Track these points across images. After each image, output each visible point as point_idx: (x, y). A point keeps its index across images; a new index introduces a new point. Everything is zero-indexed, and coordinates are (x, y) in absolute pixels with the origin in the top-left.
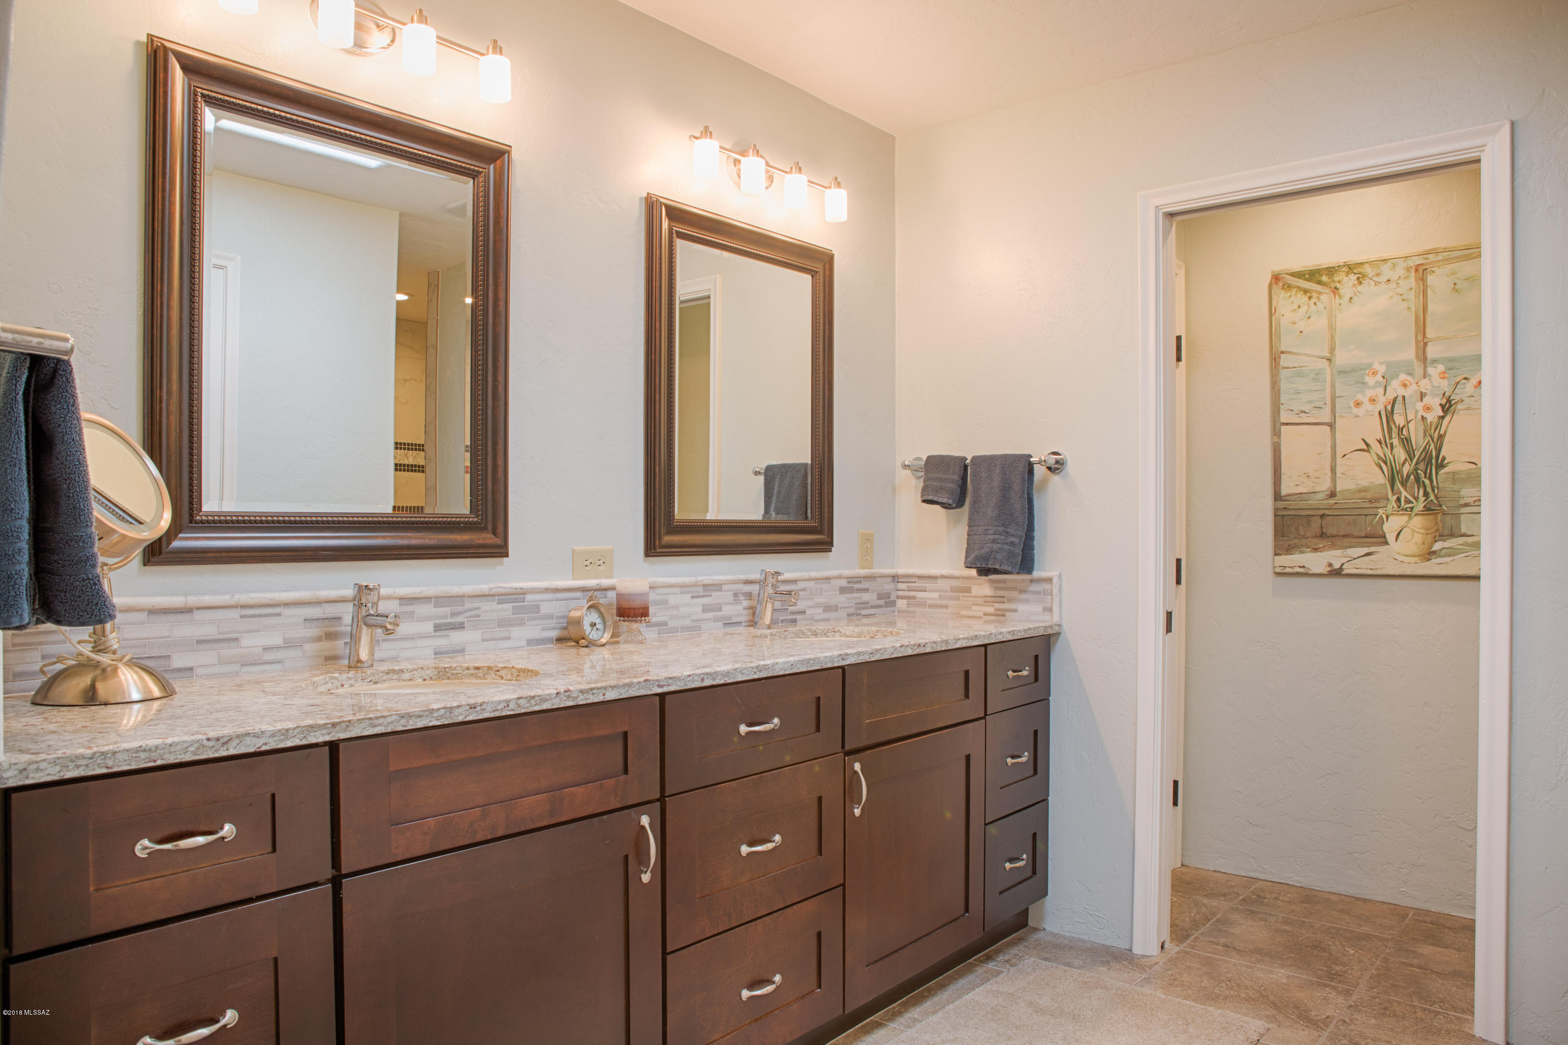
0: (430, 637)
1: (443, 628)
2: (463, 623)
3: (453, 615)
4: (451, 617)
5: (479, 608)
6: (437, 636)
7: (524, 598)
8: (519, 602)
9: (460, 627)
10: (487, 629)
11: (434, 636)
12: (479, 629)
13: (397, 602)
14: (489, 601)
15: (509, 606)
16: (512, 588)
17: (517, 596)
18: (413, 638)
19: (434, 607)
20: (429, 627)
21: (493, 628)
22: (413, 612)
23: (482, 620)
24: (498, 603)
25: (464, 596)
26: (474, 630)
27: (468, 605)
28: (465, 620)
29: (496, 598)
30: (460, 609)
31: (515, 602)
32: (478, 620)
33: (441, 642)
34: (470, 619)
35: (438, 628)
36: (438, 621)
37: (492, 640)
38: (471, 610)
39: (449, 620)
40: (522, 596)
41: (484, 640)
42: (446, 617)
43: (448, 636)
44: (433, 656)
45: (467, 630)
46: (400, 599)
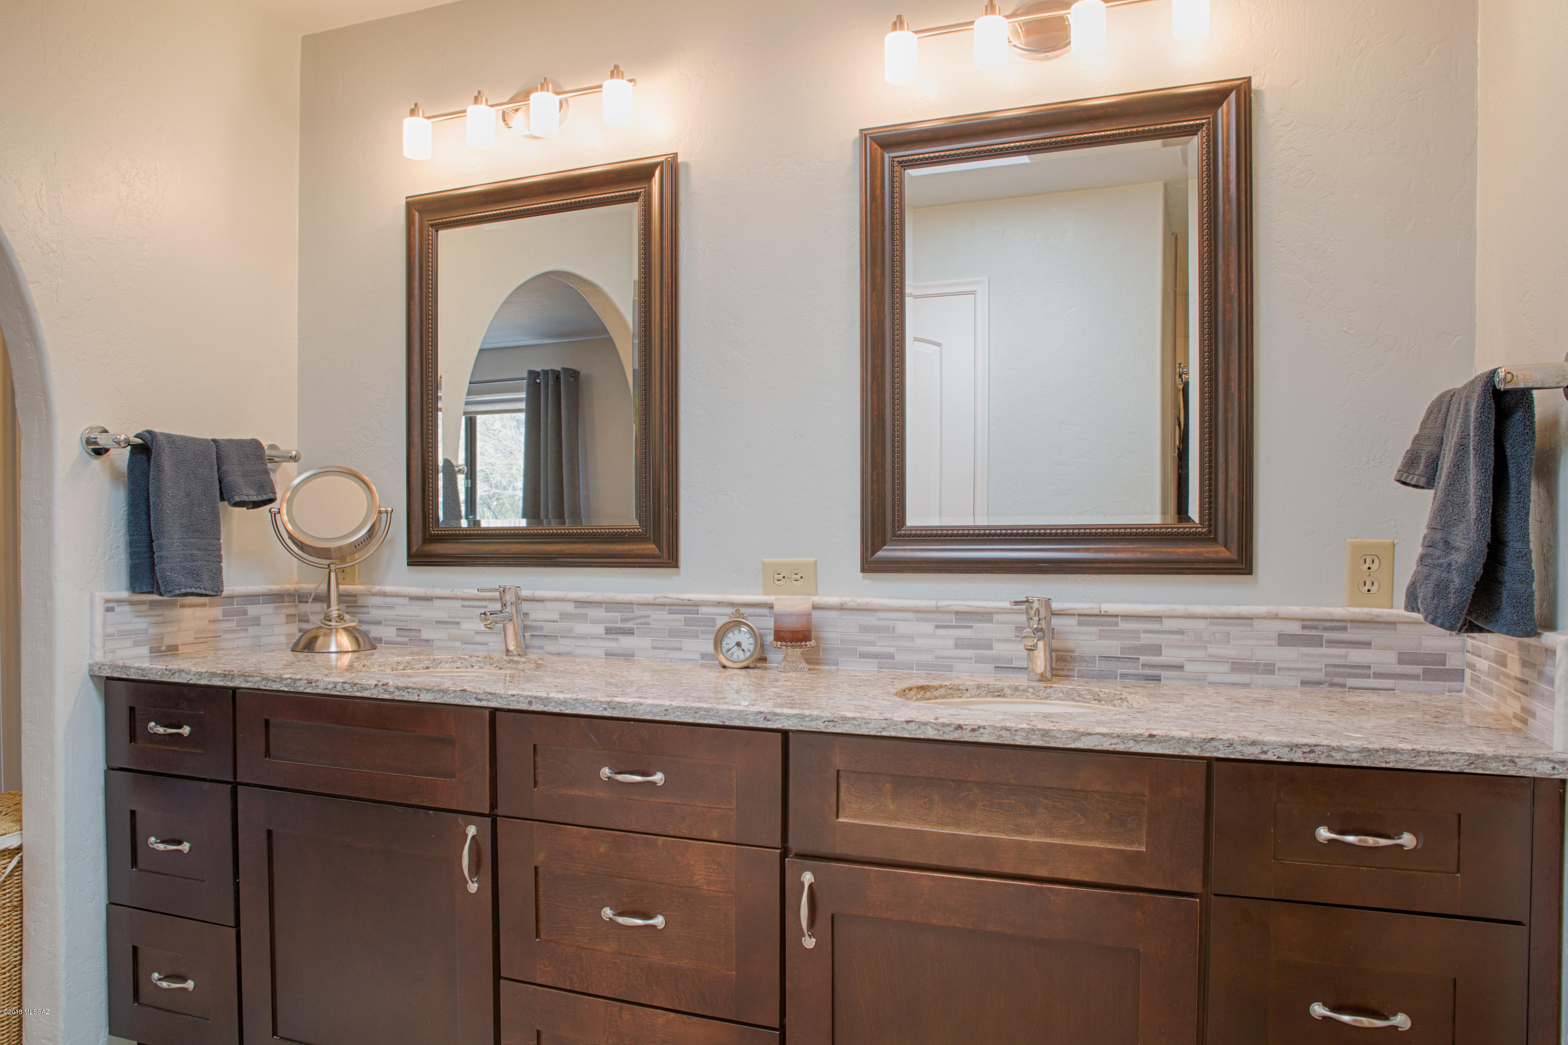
0: (601, 638)
1: (614, 632)
2: (633, 629)
3: (624, 620)
4: (621, 622)
5: (649, 616)
6: (608, 639)
7: (698, 610)
8: (692, 614)
9: (630, 632)
10: (657, 637)
11: (605, 638)
12: (649, 637)
13: (572, 604)
14: (659, 610)
15: (681, 617)
16: (678, 599)
17: (691, 607)
18: (586, 638)
19: (606, 612)
20: (600, 629)
21: (664, 637)
22: (586, 615)
23: (652, 628)
24: (669, 613)
25: (633, 604)
26: (643, 637)
27: (638, 612)
28: (635, 626)
29: (667, 607)
30: (630, 615)
31: (687, 614)
32: (647, 628)
33: (612, 645)
34: (640, 626)
35: (608, 631)
36: (608, 625)
37: (662, 649)
38: (641, 617)
39: (619, 625)
40: (696, 608)
41: (653, 648)
42: (616, 622)
43: (618, 639)
44: (604, 656)
45: (637, 636)
46: (575, 602)
